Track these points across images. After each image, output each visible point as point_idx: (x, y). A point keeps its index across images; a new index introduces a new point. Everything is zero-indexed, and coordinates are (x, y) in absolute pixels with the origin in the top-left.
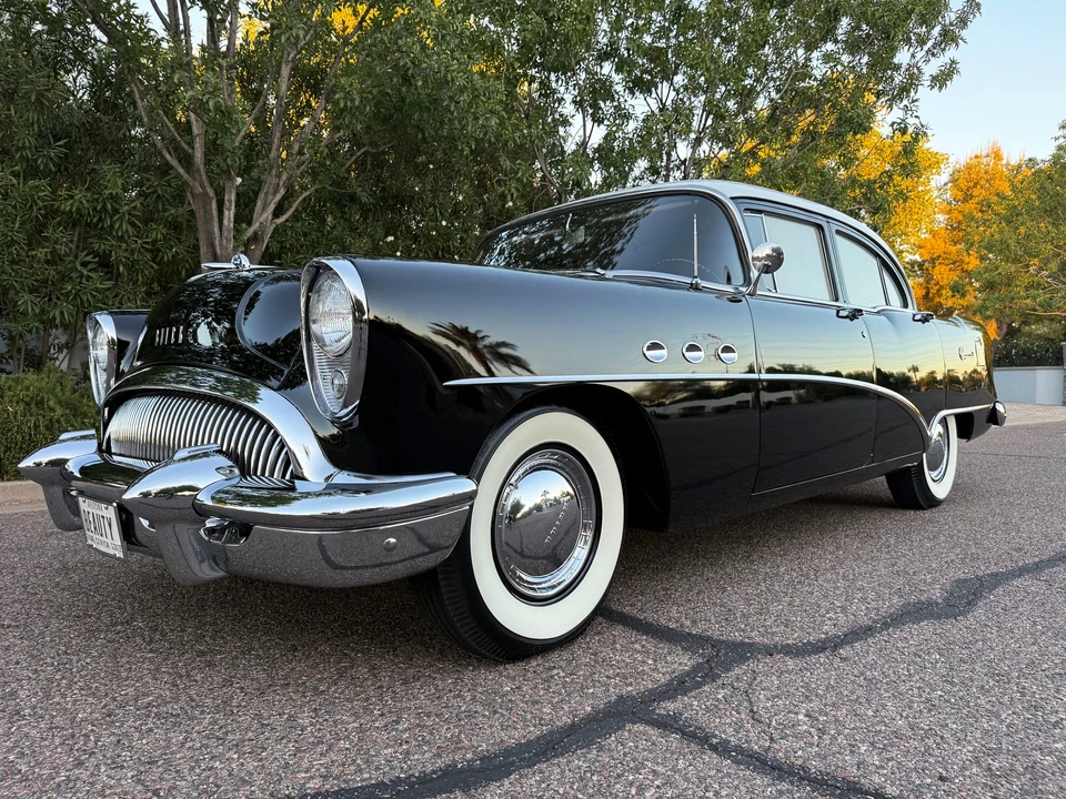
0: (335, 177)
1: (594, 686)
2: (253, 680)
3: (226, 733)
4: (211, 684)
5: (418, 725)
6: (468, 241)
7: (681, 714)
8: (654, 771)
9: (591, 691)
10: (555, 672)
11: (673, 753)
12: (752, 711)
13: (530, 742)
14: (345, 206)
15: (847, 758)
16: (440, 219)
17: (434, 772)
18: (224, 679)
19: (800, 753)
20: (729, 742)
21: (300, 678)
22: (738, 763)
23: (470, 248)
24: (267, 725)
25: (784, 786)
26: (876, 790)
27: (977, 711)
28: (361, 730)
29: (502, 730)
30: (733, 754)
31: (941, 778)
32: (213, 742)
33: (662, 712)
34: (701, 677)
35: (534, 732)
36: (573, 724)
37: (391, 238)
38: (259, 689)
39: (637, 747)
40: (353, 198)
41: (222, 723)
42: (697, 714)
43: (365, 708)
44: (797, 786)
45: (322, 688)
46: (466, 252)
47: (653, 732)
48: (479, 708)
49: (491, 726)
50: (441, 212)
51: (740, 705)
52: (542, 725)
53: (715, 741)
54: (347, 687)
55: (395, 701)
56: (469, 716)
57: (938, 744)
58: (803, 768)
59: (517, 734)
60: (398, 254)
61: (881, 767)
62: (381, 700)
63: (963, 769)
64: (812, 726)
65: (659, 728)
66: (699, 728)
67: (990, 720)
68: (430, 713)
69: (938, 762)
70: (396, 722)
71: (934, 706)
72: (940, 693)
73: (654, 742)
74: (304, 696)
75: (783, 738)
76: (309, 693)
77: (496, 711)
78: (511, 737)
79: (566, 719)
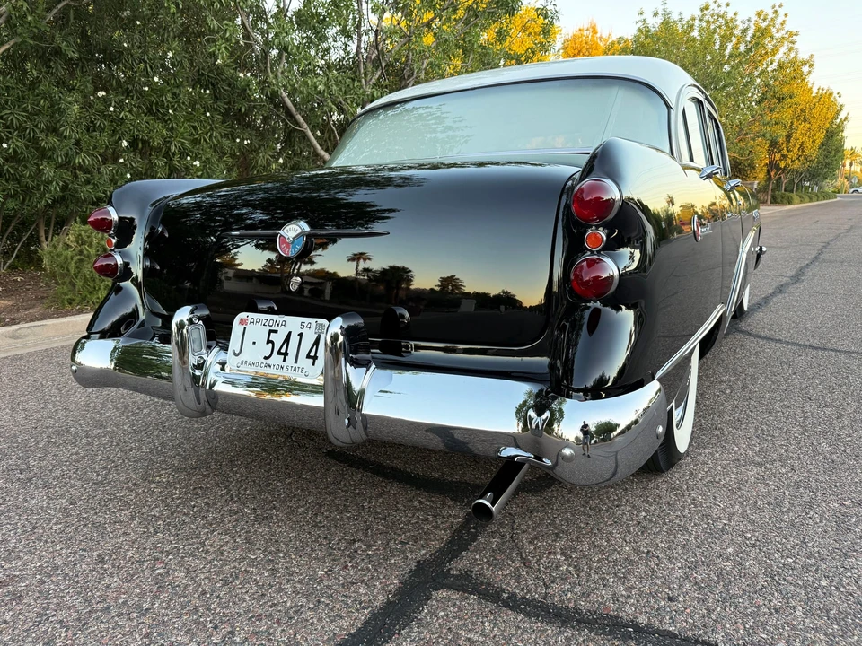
0: (36, 30)
1: (394, 556)
2: (69, 608)
4: (25, 624)
5: (254, 633)
6: (181, 96)
7: (472, 572)
8: (469, 639)
9: (393, 561)
10: (357, 545)
11: (478, 616)
12: (522, 557)
13: (359, 630)
14: (50, 60)
15: (603, 593)
16: (151, 74)
18: (38, 614)
19: (569, 595)
20: (515, 594)
21: (118, 597)
22: (528, 615)
23: (183, 103)
25: (569, 632)
26: (632, 621)
27: (672, 526)
29: (331, 622)
30: (523, 607)
31: (671, 599)
33: (457, 573)
34: (474, 528)
35: (361, 617)
36: (389, 603)
37: (101, 93)
38: (79, 619)
39: (447, 615)
40: (58, 52)
42: (482, 568)
43: (197, 622)
44: (578, 630)
45: (145, 606)
46: (180, 106)
47: (456, 596)
48: (304, 601)
50: (151, 67)
51: (511, 554)
52: (363, 608)
53: (505, 595)
54: (171, 600)
55: (223, 608)
56: (297, 612)
57: (658, 565)
58: (577, 610)
59: (345, 624)
60: (112, 109)
61: (628, 597)
62: (209, 609)
63: (681, 586)
64: (570, 565)
65: (458, 590)
66: (489, 584)
67: (683, 534)
68: (260, 615)
69: (663, 583)
70: (232, 633)
71: (644, 527)
72: (643, 514)
73: (459, 607)
74: (132, 620)
75: (553, 582)
76: (134, 615)
77: (319, 602)
78: (341, 629)
79: (381, 598)
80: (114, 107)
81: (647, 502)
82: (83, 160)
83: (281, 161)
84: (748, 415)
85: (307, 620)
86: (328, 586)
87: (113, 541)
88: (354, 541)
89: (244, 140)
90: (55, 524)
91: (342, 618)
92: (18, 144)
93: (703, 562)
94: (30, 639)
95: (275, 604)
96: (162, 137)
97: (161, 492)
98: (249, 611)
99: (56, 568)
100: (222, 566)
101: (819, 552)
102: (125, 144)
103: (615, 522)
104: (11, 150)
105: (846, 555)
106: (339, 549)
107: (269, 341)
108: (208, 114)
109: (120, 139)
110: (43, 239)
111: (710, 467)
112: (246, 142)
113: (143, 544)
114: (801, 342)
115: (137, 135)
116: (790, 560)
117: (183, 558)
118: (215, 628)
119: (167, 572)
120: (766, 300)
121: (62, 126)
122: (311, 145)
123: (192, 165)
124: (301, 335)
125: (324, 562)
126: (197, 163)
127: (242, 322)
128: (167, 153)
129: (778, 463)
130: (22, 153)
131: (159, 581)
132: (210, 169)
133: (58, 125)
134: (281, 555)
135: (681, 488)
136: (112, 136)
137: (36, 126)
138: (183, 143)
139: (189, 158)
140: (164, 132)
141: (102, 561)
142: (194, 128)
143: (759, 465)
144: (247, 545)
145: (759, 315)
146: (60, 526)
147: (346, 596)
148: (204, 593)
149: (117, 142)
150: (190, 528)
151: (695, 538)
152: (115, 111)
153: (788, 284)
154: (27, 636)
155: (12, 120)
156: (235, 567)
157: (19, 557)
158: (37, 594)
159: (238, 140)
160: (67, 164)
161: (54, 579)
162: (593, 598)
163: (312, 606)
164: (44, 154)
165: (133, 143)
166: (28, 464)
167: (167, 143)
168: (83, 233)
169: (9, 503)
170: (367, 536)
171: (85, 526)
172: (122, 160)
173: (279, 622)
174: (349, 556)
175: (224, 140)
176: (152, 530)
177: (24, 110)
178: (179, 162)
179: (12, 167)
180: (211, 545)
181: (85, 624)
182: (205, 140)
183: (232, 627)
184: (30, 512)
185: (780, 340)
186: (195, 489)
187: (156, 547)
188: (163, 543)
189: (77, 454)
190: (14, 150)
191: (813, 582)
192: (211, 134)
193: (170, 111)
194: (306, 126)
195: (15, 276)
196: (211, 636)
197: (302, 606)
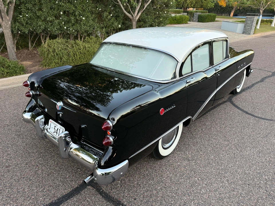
3: (10, 195)
4: (8, 178)
5: (49, 190)
11: (93, 195)
13: (68, 193)
15: (122, 194)
17: (48, 204)
18: (11, 176)
19: (115, 193)
21: (27, 175)
22: (103, 197)
24: (19, 192)
25: (108, 203)
26: (123, 203)
27: (151, 178)
28: (37, 193)
30: (103, 194)
32: (8, 198)
35: (70, 190)
39: (87, 193)
41: (10, 192)
43: (39, 185)
44: (110, 203)
45: (31, 178)
49: (62, 189)
52: (71, 188)
53: (101, 190)
54: (36, 178)
55: (45, 182)
56: (58, 186)
57: (139, 189)
58: (113, 198)
59: (66, 191)
60: (57, 2)
61: (127, 197)
62: (42, 182)
63: (140, 196)
64: (120, 185)
65: (93, 187)
66: (100, 187)
67: (152, 181)
68: (51, 186)
69: (137, 194)
70: (44, 189)
71: (144, 176)
72: (147, 172)
73: (90, 192)
74: (27, 181)
75: (113, 189)
76: (28, 180)
77: (64, 184)
78: (65, 192)
79: (76, 186)
80: (58, 1)
81: (151, 168)
82: (50, 19)
83: (111, 15)
84: (201, 141)
85: (59, 189)
86: (67, 180)
87: (31, 159)
88: (79, 168)
89: (100, 8)
90: (21, 151)
91: (66, 190)
92: (31, 14)
93: (150, 190)
94: (8, 183)
95: (55, 183)
96: (73, 10)
97: (45, 145)
98: (49, 184)
99: (18, 164)
100: (49, 170)
101: (179, 193)
102: (62, 13)
103: (139, 173)
104: (29, 17)
105: (185, 195)
106: (74, 170)
107: (54, 129)
108: (87, 1)
109: (60, 11)
110: (42, 39)
111: (175, 159)
112: (100, 9)
113: (36, 160)
114: (245, 110)
115: (65, 10)
116: (170, 194)
117: (43, 166)
118: (42, 187)
119: (38, 170)
120: (253, 85)
121: (43, 8)
122: (121, 9)
123: (83, 19)
124: (60, 130)
125: (69, 173)
126: (84, 18)
127: (51, 122)
128: (75, 14)
129: (194, 161)
130: (32, 17)
131: (36, 172)
132: (89, 19)
133: (42, 8)
134: (62, 169)
135: (163, 165)
136: (58, 10)
137: (35, 9)
138: (80, 12)
139: (81, 17)
140: (73, 8)
141: (27, 164)
142: (83, 6)
143: (189, 160)
144: (57, 165)
145: (244, 93)
146: (22, 152)
147: (69, 184)
148: (43, 177)
149: (59, 12)
150: (47, 158)
151: (154, 182)
152: (58, 2)
153: (269, 77)
154: (8, 182)
155: (28, 7)
156: (52, 171)
157: (12, 160)
158: (12, 171)
159: (98, 9)
160: (45, 20)
161: (16, 167)
162: (119, 195)
163: (62, 185)
164: (38, 17)
165: (64, 12)
166: (21, 130)
167: (74, 12)
168: (49, 43)
169: (14, 143)
170: (82, 167)
171: (27, 152)
172: (61, 18)
173: (54, 188)
174: (75, 173)
175: (93, 9)
176: (39, 157)
177: (32, 4)
178: (78, 18)
179: (30, 21)
180: (49, 164)
181: (19, 181)
182: (87, 9)
183: (45, 188)
184: (17, 146)
185: (239, 108)
186: (53, 145)
187: (38, 162)
188: (40, 161)
189: (32, 128)
190: (30, 17)
191: (170, 202)
192: (89, 8)
193: (75, 1)
194: (120, 3)
195: (35, 51)
196: (40, 189)
197: (60, 185)
